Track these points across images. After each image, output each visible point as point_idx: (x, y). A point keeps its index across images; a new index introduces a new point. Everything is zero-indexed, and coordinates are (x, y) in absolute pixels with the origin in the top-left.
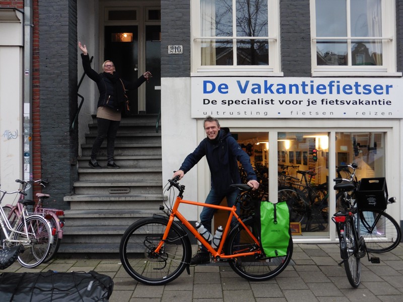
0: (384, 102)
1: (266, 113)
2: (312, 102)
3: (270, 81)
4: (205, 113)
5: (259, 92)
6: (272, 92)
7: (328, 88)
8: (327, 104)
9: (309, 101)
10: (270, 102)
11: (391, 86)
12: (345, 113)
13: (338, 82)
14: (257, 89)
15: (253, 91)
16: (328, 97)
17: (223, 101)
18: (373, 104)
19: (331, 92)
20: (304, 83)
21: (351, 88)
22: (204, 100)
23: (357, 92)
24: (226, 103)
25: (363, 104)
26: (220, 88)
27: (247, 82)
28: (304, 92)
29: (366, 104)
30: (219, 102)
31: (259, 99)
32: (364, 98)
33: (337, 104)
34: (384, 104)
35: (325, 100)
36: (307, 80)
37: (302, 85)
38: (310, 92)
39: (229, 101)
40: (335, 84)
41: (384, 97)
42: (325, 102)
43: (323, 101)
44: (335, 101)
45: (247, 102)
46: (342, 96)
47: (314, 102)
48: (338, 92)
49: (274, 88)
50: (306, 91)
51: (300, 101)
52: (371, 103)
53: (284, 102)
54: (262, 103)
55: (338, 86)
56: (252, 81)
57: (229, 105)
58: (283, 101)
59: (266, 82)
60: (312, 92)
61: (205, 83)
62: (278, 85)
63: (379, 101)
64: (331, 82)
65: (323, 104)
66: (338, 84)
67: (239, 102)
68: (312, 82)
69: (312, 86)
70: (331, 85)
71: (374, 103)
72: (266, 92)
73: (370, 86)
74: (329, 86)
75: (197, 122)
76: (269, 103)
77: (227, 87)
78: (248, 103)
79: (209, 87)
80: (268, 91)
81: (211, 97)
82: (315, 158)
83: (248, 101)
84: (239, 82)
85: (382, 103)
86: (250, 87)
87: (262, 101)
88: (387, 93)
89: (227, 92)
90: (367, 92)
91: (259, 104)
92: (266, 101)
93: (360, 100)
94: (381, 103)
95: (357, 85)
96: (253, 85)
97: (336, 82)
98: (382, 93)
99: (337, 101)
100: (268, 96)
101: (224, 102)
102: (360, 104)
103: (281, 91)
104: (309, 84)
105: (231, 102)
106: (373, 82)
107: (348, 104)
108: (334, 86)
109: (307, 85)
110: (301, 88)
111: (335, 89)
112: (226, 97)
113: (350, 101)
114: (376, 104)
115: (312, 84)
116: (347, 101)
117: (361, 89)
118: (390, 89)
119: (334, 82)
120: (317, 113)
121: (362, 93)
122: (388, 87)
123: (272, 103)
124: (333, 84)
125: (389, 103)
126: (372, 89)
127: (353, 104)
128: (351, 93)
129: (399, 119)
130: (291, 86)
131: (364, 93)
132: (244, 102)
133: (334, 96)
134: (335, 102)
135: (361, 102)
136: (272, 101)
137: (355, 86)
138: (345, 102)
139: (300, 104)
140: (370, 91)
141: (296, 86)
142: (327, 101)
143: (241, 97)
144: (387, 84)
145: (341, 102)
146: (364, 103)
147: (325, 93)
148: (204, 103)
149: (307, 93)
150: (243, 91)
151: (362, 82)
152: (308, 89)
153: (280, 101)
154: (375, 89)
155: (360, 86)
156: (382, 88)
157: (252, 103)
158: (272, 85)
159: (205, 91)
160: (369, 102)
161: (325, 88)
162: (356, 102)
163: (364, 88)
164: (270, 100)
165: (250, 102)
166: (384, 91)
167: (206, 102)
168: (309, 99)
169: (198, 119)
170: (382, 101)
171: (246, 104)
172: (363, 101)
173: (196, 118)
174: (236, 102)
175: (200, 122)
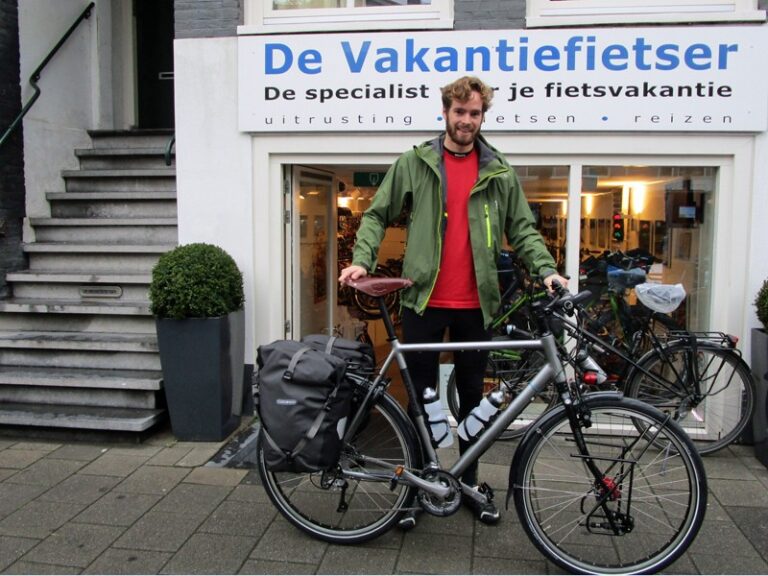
0: (711, 89)
1: (408, 120)
2: (522, 92)
3: (420, 41)
4: (269, 121)
5: (394, 68)
6: (424, 68)
7: (564, 55)
8: (559, 95)
9: (514, 90)
10: (419, 92)
11: (734, 48)
12: (605, 119)
13: (591, 39)
14: (388, 61)
15: (379, 66)
16: (564, 77)
17: (308, 93)
18: (680, 94)
19: (571, 66)
20: (503, 43)
21: (624, 54)
22: (267, 90)
23: (641, 65)
24: (315, 96)
25: (653, 95)
26: (302, 61)
27: (366, 46)
28: (504, 66)
29: (662, 94)
30: (301, 95)
31: (392, 87)
32: (657, 79)
33: (585, 94)
34: (711, 94)
35: (556, 87)
36: (512, 36)
37: (498, 49)
38: (517, 66)
39: (322, 92)
40: (584, 45)
41: (714, 76)
42: (554, 92)
43: (549, 88)
44: (580, 87)
45: (364, 94)
46: (601, 76)
47: (527, 92)
48: (591, 66)
49: (429, 59)
50: (509, 64)
52: (676, 92)
54: (400, 96)
55: (591, 51)
56: (378, 41)
57: (322, 101)
59: (410, 43)
60: (523, 67)
61: (269, 49)
62: (439, 50)
63: (699, 87)
64: (573, 41)
65: (549, 95)
66: (591, 44)
67: (346, 92)
68: (524, 40)
69: (524, 51)
70: (572, 48)
71: (685, 91)
72: (409, 68)
73: (675, 48)
74: (566, 49)
75: (252, 141)
76: (415, 95)
77: (318, 58)
78: (368, 96)
79: (279, 59)
80: (416, 66)
81: (282, 82)
83: (368, 91)
84: (346, 46)
85: (705, 91)
86: (372, 57)
87: (400, 91)
88: (723, 65)
89: (318, 71)
90: (668, 63)
91: (392, 96)
92: (408, 91)
93: (646, 85)
94: (703, 91)
95: (640, 47)
96: (380, 51)
97: (585, 39)
98: (707, 66)
99: (585, 87)
100: (416, 78)
101: (311, 94)
102: (645, 95)
103: (446, 64)
104: (517, 46)
105: (326, 94)
106: (684, 38)
107: (615, 95)
108: (579, 48)
109: (511, 49)
110: (494, 57)
111: (581, 57)
112: (317, 83)
113: (620, 89)
114: (690, 94)
115: (524, 45)
116: (611, 89)
117: (650, 57)
118: (730, 55)
119: (580, 39)
120: (534, 119)
121: (653, 66)
122: (724, 50)
123: (423, 95)
124: (577, 44)
125: (724, 91)
126: (681, 55)
127: (628, 94)
128: (624, 67)
129: (752, 134)
130: (470, 52)
131: (659, 67)
132: (357, 94)
133: (579, 76)
134: (581, 91)
135: (648, 91)
136: (423, 88)
137: (634, 48)
138: (607, 91)
140: (675, 62)
141: (485, 52)
142: (559, 90)
143: (352, 81)
144: (723, 43)
145: (596, 90)
146: (657, 91)
147: (556, 67)
148: (267, 98)
149: (511, 69)
150: (356, 67)
151: (655, 38)
152: (513, 59)
154: (689, 56)
155: (649, 48)
156: (707, 53)
157: (375, 96)
158: (424, 51)
159: (269, 70)
160: (671, 91)
161: (556, 55)
162: (636, 90)
163: (660, 53)
164: (419, 87)
165: (372, 93)
166: (715, 59)
167: (272, 93)
168: (514, 84)
169: (254, 134)
170: (708, 86)
171: (361, 97)
172: (653, 88)
173: (249, 133)
174: (338, 94)
175: (260, 142)
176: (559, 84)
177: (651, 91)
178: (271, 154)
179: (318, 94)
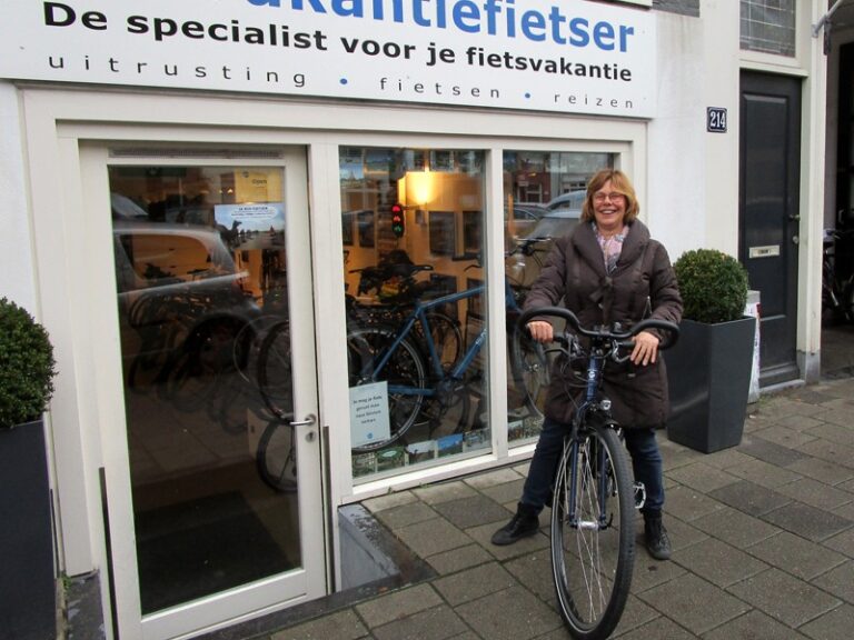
0: (615, 72)
1: (299, 79)
2: (442, 56)
4: (56, 62)
6: (319, 8)
7: (484, 15)
8: (481, 63)
9: (433, 51)
10: (313, 41)
11: (631, 31)
12: (528, 96)
16: (485, 42)
17: (131, 20)
18: (591, 75)
19: (492, 30)
21: (542, 23)
22: (49, 8)
23: (557, 37)
25: (570, 73)
28: (419, 19)
29: (577, 72)
30: (117, 22)
31: (273, 28)
32: (574, 55)
33: (507, 65)
34: (616, 78)
35: (477, 52)
38: (434, 22)
39: (158, 22)
40: (504, 6)
41: (613, 58)
42: (476, 58)
43: (470, 52)
44: (502, 56)
45: (230, 33)
46: (520, 46)
47: (447, 55)
48: (511, 33)
50: (425, 16)
51: (407, 49)
52: (588, 71)
53: (359, 47)
54: (286, 43)
55: (511, 14)
57: (159, 38)
58: (355, 42)
60: (441, 23)
65: (471, 62)
66: (510, 6)
67: (200, 28)
69: (441, 3)
70: (491, 8)
71: (595, 72)
72: (297, 5)
73: (586, 23)
74: (486, 7)
75: (21, 100)
76: (308, 45)
78: (236, 38)
82: (398, 229)
83: (235, 31)
85: (610, 73)
87: (286, 35)
88: (623, 48)
90: (579, 39)
91: (273, 42)
92: (297, 37)
93: (562, 60)
95: (556, 17)
98: (612, 47)
99: (507, 57)
101: (136, 24)
102: (563, 72)
103: (348, 5)
105: (166, 27)
107: (536, 68)
108: (499, 9)
110: (408, 6)
111: (501, 20)
113: (540, 62)
114: (599, 76)
116: (532, 61)
117: (565, 30)
118: (628, 38)
120: (456, 91)
121: (568, 41)
122: (625, 31)
123: (319, 46)
124: (496, 3)
125: (625, 75)
126: (590, 31)
127: (547, 69)
128: (542, 38)
129: (645, 121)
131: (572, 42)
132: (218, 32)
133: (497, 44)
134: (503, 61)
135: (565, 68)
136: (319, 36)
137: (551, 17)
138: (528, 63)
139: (407, 56)
140: (586, 39)
142: (481, 56)
144: (623, 24)
145: (518, 60)
146: (573, 69)
147: (476, 29)
148: (50, 20)
149: (427, 23)
152: (429, 10)
153: (344, 41)
154: (597, 34)
155: (563, 19)
156: (611, 33)
157: (248, 38)
160: (584, 69)
161: (475, 13)
162: (554, 65)
163: (573, 26)
164: (312, 33)
165: (242, 33)
166: (616, 41)
167: (60, 15)
168: (432, 44)
169: (22, 85)
170: (613, 68)
171: (225, 39)
172: (569, 65)
173: (12, 81)
174: (186, 29)
175: (36, 99)
176: (481, 49)
177: (567, 67)
178: (59, 122)
179: (151, 25)
